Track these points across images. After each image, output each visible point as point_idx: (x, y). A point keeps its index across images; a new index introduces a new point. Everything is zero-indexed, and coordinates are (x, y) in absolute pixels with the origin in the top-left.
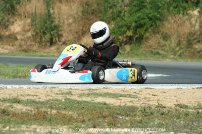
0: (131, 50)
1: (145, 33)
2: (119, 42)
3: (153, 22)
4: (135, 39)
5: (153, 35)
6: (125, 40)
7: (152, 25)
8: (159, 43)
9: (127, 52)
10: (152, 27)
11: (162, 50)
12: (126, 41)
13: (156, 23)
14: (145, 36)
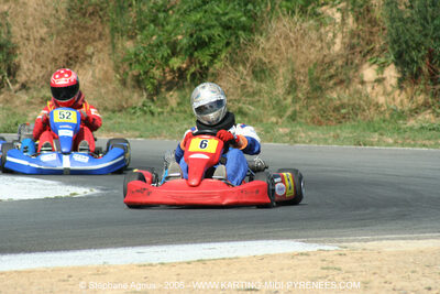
0: (179, 104)
1: (211, 62)
2: (153, 84)
3: (231, 35)
4: (189, 76)
5: (230, 68)
6: (169, 78)
7: (228, 44)
8: (244, 86)
9: (169, 109)
10: (229, 49)
11: (252, 103)
12: (170, 82)
13: (237, 37)
14: (211, 70)
